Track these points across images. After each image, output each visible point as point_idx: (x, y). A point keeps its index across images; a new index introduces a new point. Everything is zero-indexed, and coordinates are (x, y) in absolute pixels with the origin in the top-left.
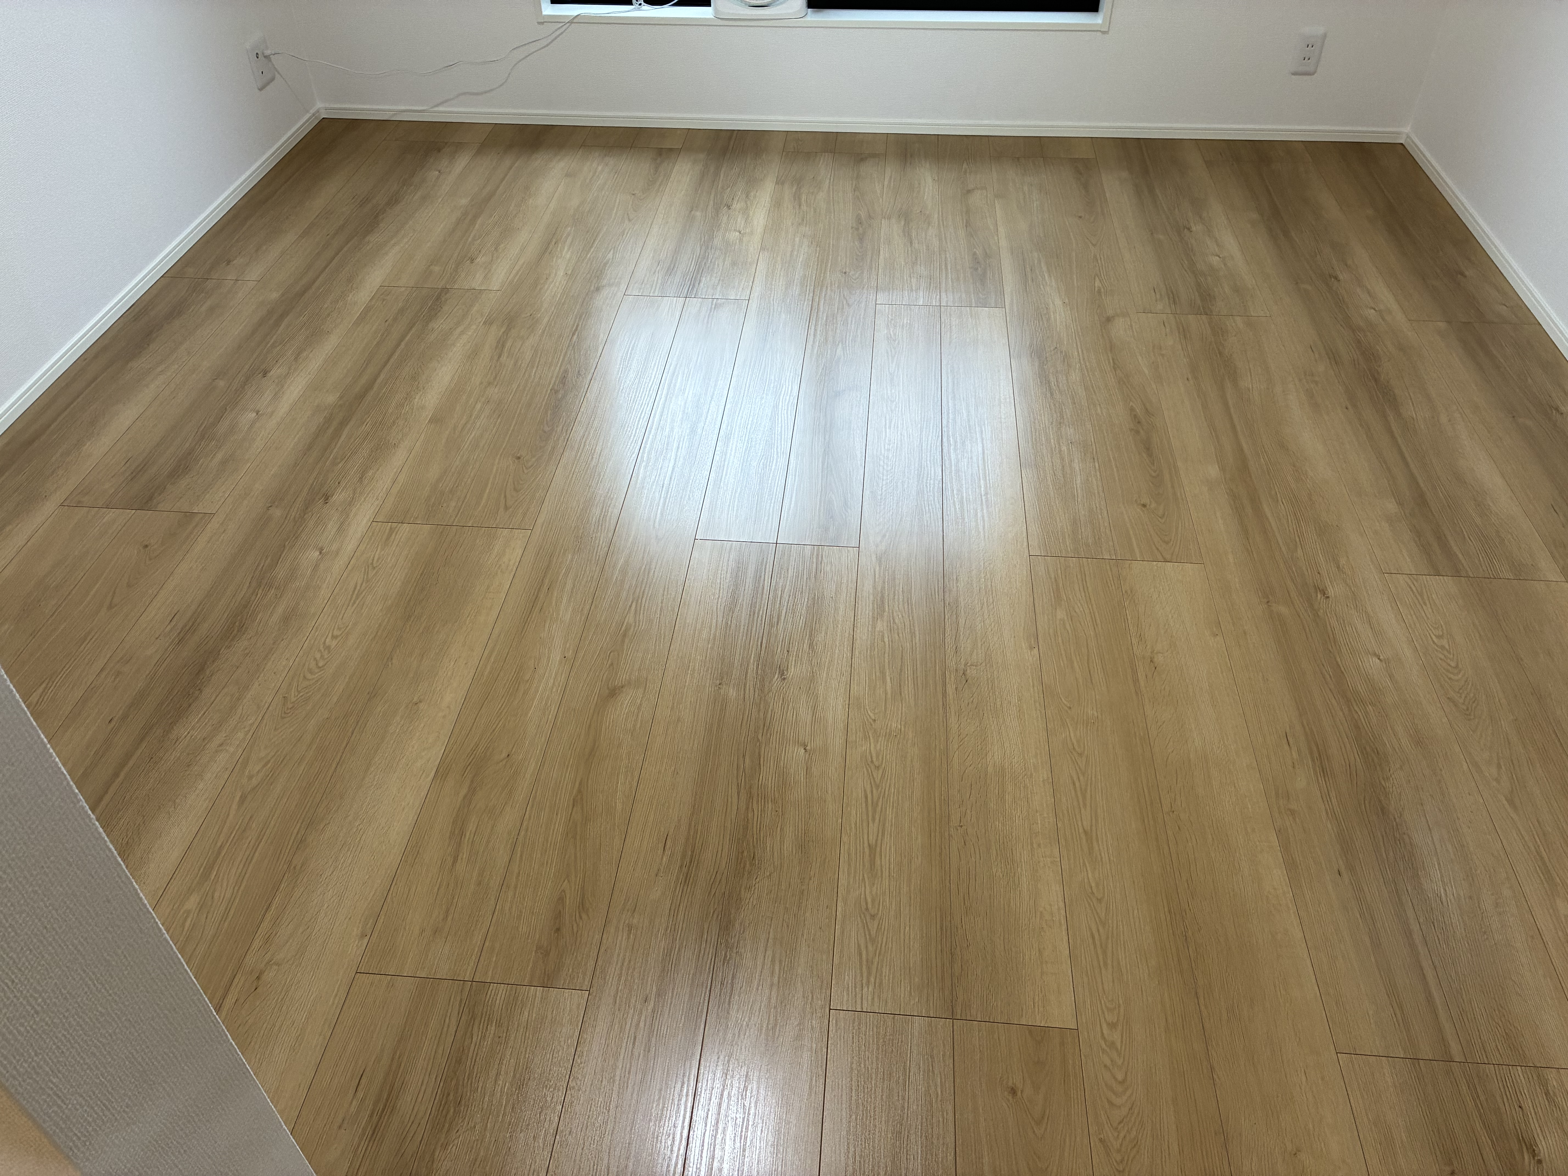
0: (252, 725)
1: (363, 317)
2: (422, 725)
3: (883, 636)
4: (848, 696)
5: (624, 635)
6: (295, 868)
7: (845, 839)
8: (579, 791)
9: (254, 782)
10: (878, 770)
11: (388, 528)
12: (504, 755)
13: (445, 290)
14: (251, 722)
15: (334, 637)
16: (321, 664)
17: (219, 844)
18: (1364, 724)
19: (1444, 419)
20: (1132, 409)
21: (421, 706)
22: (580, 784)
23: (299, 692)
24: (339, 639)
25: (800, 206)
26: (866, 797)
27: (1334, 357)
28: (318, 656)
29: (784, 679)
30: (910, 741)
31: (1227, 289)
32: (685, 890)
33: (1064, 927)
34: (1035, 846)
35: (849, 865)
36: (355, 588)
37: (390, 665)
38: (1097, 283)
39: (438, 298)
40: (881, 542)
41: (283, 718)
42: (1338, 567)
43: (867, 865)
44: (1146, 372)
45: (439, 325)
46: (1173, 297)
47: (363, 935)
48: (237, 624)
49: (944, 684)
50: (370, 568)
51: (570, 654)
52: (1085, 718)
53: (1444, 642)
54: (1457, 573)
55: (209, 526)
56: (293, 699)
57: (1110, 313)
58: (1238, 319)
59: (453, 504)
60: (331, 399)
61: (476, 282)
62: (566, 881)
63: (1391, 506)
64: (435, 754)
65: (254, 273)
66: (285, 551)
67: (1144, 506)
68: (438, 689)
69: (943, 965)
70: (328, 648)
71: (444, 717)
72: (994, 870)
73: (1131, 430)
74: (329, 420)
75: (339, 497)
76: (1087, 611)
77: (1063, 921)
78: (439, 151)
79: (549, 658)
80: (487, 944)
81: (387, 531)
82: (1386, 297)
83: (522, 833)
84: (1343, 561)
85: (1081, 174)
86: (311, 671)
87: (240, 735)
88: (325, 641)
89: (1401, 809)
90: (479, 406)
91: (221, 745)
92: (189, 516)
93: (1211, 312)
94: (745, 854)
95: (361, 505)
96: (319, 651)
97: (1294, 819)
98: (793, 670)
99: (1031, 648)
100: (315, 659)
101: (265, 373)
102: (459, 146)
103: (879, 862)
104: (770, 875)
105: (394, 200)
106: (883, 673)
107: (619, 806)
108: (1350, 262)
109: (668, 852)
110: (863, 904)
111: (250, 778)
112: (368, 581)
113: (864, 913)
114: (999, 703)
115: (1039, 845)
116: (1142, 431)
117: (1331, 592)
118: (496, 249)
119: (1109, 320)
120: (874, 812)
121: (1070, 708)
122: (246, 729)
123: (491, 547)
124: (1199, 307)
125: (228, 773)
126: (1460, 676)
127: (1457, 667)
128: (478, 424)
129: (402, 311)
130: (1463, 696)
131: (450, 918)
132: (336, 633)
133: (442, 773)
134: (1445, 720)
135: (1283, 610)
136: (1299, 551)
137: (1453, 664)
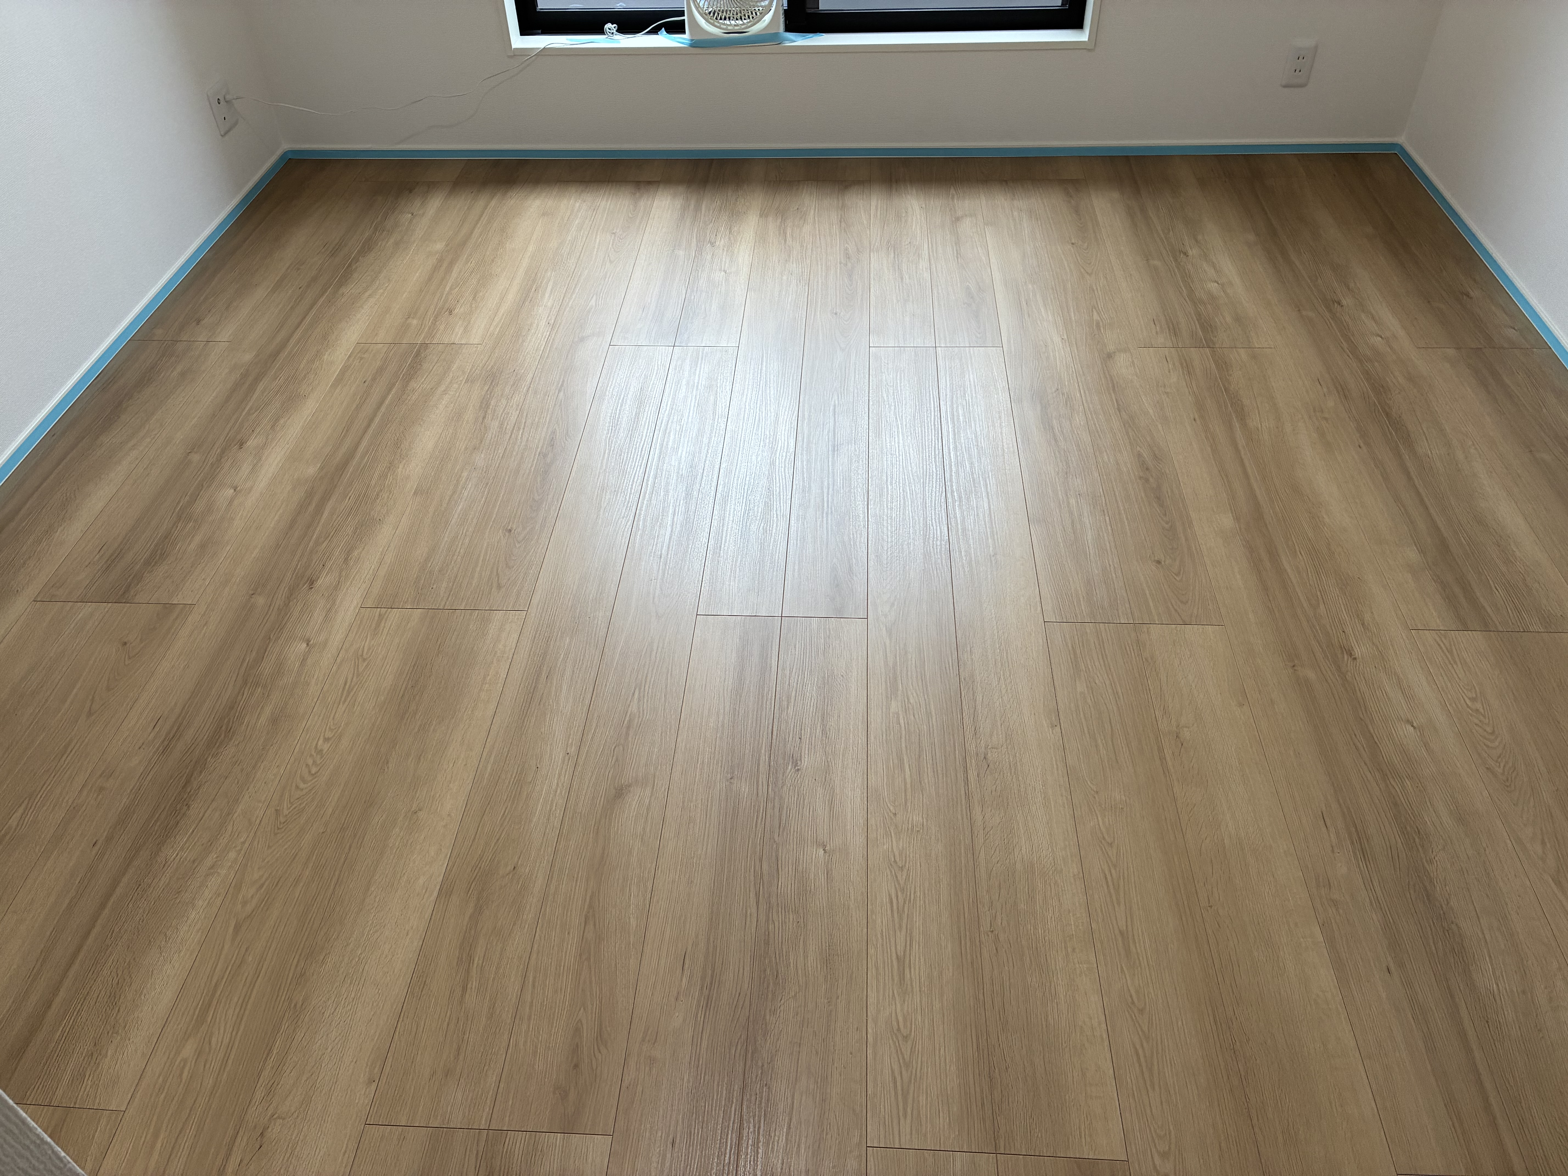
0: (244, 843)
1: (339, 380)
2: (422, 837)
3: (898, 718)
4: (866, 787)
5: (628, 728)
6: (295, 1005)
7: (872, 951)
8: (590, 906)
9: (249, 908)
10: (902, 870)
11: (378, 613)
12: (510, 868)
13: (425, 346)
14: (242, 840)
15: (327, 740)
16: (314, 771)
17: (214, 981)
18: (1403, 801)
19: (1460, 455)
20: (1139, 455)
21: (420, 814)
22: (591, 899)
23: (292, 804)
24: (331, 742)
25: (785, 241)
26: (891, 903)
27: (1343, 391)
28: (310, 762)
29: (798, 770)
30: (933, 837)
31: (1229, 319)
32: (707, 1014)
33: (1106, 1043)
34: (1070, 950)
35: (878, 980)
36: (345, 684)
37: (386, 770)
38: (1096, 316)
39: (418, 354)
40: (889, 611)
41: (276, 834)
42: (1363, 624)
43: (896, 979)
44: (1151, 411)
45: (420, 384)
46: (1174, 330)
47: (371, 1081)
48: (224, 728)
49: (966, 771)
50: (360, 660)
51: (573, 750)
52: (1113, 803)
53: (1478, 706)
54: (1486, 627)
55: (190, 619)
56: (286, 812)
57: (1111, 348)
58: (1242, 351)
59: (444, 585)
60: (311, 471)
61: (457, 335)
62: (582, 1009)
63: (1412, 554)
64: (439, 869)
65: (225, 334)
66: (271, 644)
67: (1159, 562)
68: (438, 796)
69: (982, 1091)
70: (320, 752)
71: (445, 826)
72: (1029, 980)
73: (1140, 478)
74: (310, 494)
75: (324, 581)
76: (1108, 682)
77: (1105, 1036)
78: (411, 192)
79: (551, 755)
80: (502, 1085)
81: (376, 618)
82: (1392, 322)
83: (534, 956)
84: (1367, 617)
85: (1071, 196)
86: (302, 779)
87: (232, 855)
88: (317, 744)
89: (1447, 895)
90: (465, 474)
91: (212, 867)
92: (169, 608)
93: (1214, 344)
94: (768, 972)
95: (347, 589)
96: (311, 755)
97: (1337, 910)
98: (806, 759)
99: (1053, 726)
100: (307, 765)
101: (241, 444)
102: (432, 186)
103: (908, 976)
104: (795, 995)
105: (367, 247)
106: (901, 760)
107: (633, 922)
108: (1352, 285)
109: (687, 972)
110: (894, 1023)
111: (245, 903)
112: (358, 675)
113: (896, 1034)
114: (1022, 790)
115: (1074, 950)
116: (1151, 480)
117: (1357, 652)
118: (474, 298)
119: (1110, 356)
120: (901, 919)
121: (1097, 792)
122: (238, 848)
123: (485, 632)
124: (1201, 339)
125: (220, 899)
126: (1497, 743)
127: (1493, 733)
128: (466, 494)
129: (380, 371)
130: (1502, 765)
131: (461, 1058)
132: (329, 734)
133: (445, 891)
134: (1485, 793)
135: (1311, 675)
136: (1322, 606)
137: (1489, 729)
